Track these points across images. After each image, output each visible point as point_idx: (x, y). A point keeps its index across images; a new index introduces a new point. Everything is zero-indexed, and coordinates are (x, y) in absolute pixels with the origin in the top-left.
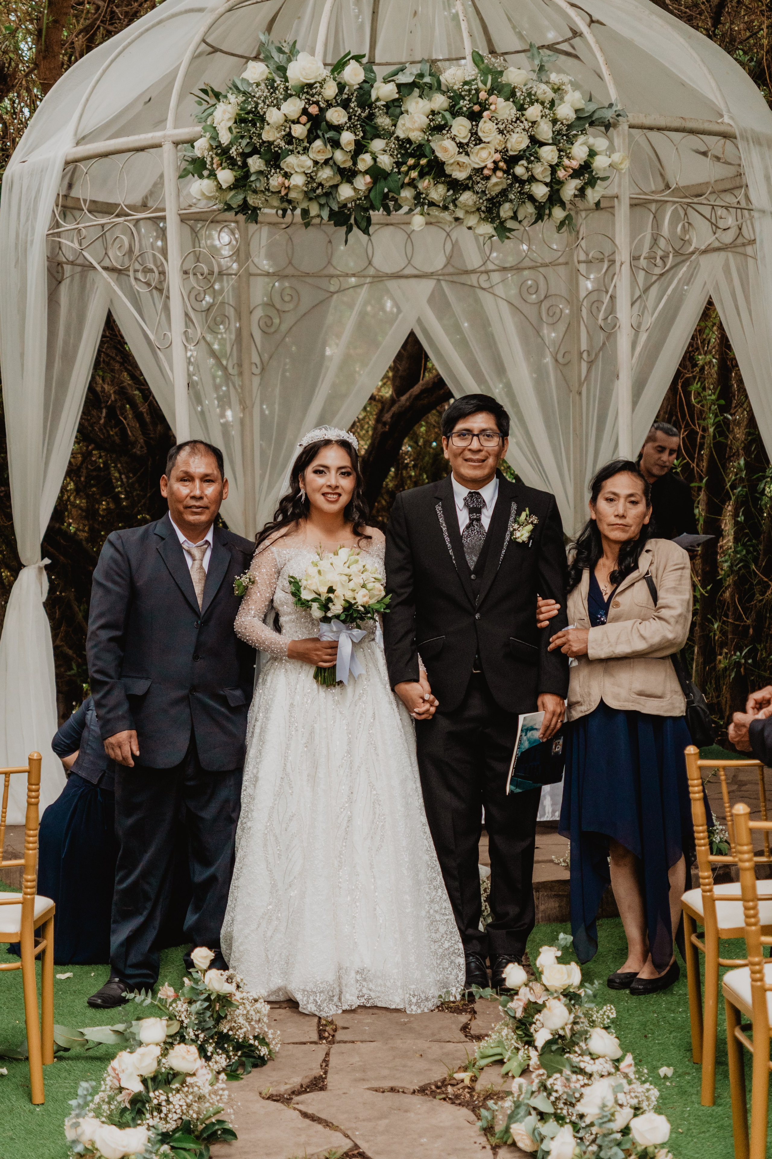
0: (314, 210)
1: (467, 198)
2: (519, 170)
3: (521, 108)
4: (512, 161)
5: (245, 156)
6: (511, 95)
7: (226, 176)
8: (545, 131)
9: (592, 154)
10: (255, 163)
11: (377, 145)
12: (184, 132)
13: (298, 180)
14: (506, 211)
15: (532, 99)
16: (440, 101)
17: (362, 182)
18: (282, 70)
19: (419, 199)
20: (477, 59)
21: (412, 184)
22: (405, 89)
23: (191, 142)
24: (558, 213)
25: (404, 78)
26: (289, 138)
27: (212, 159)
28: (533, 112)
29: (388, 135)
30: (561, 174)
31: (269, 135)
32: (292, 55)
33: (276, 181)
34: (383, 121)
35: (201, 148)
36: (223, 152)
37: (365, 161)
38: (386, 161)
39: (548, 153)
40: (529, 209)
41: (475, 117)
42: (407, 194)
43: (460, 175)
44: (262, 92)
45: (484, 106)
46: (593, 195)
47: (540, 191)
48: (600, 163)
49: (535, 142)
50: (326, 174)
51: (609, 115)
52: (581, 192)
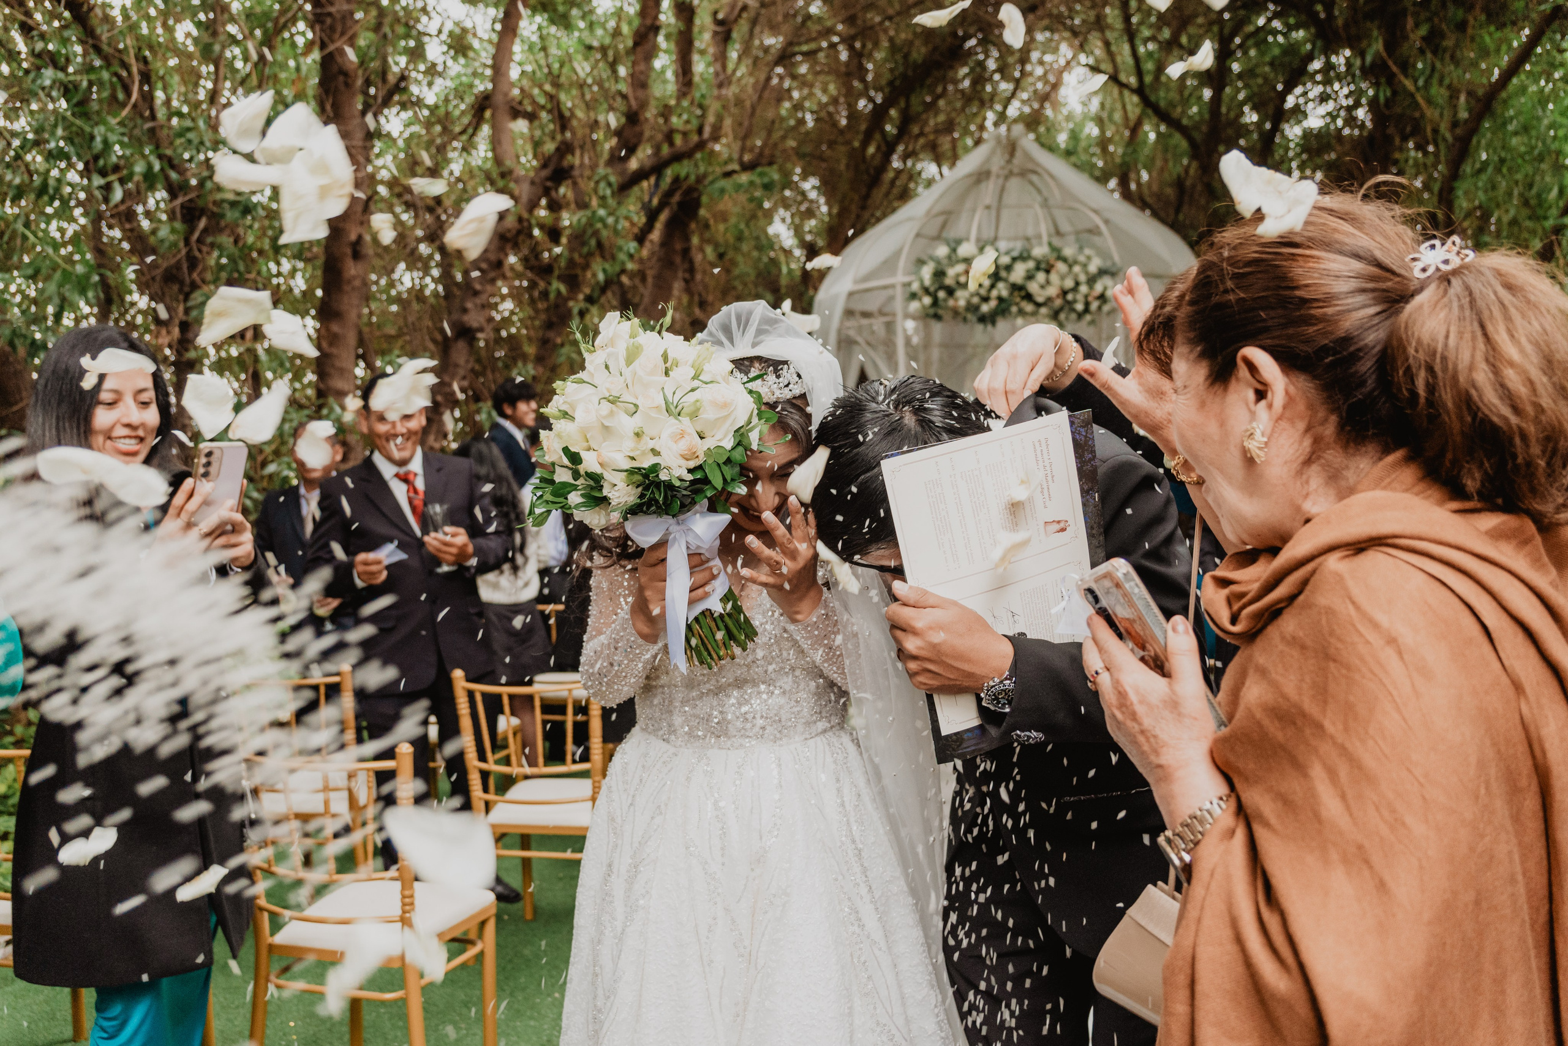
0: (969, 316)
1: (1043, 310)
2: (1070, 297)
3: (1070, 266)
4: (1064, 293)
5: (936, 291)
6: (1065, 260)
7: (927, 300)
8: (1083, 278)
9: (1105, 289)
10: (941, 294)
11: (1001, 285)
12: (906, 279)
13: (962, 303)
14: (1062, 316)
15: (1076, 262)
16: (1031, 264)
17: (993, 303)
18: (954, 250)
19: (1021, 312)
20: (1050, 244)
21: (1017, 304)
22: (1014, 259)
23: (909, 284)
24: (1088, 317)
25: (1015, 254)
26: (958, 283)
27: (920, 292)
28: (1077, 269)
29: (1005, 280)
30: (1090, 299)
31: (949, 281)
32: (959, 242)
33: (951, 303)
34: (1003, 274)
35: (915, 287)
36: (926, 291)
37: (994, 293)
38: (1005, 293)
39: (1084, 289)
40: (1073, 316)
41: (1048, 271)
42: (1014, 309)
43: (1040, 300)
44: (945, 262)
45: (1052, 266)
46: (1106, 308)
47: (1080, 307)
48: (1109, 293)
49: (1077, 284)
50: (976, 300)
51: (1114, 270)
52: (1100, 308)
